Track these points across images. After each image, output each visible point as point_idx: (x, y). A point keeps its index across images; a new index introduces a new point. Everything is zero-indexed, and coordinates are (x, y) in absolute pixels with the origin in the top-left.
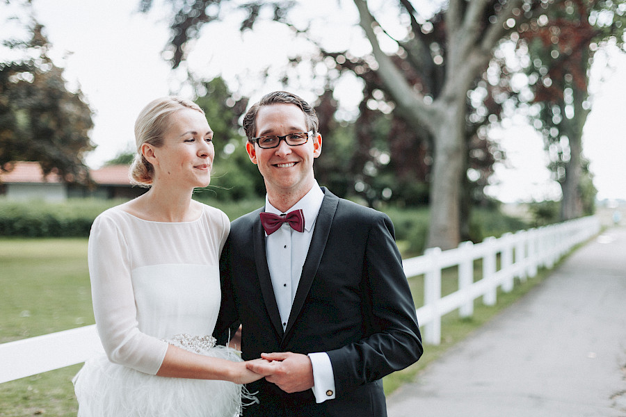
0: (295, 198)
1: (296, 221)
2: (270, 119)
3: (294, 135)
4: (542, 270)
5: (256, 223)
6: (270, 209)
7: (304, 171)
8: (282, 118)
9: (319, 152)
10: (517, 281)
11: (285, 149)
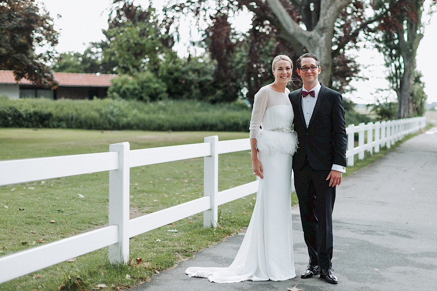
0: (312, 86)
1: (312, 94)
2: (305, 62)
3: (313, 67)
4: (384, 149)
5: (299, 93)
6: (304, 89)
7: (315, 78)
8: (309, 62)
9: (320, 72)
10: (367, 154)
11: (309, 71)
